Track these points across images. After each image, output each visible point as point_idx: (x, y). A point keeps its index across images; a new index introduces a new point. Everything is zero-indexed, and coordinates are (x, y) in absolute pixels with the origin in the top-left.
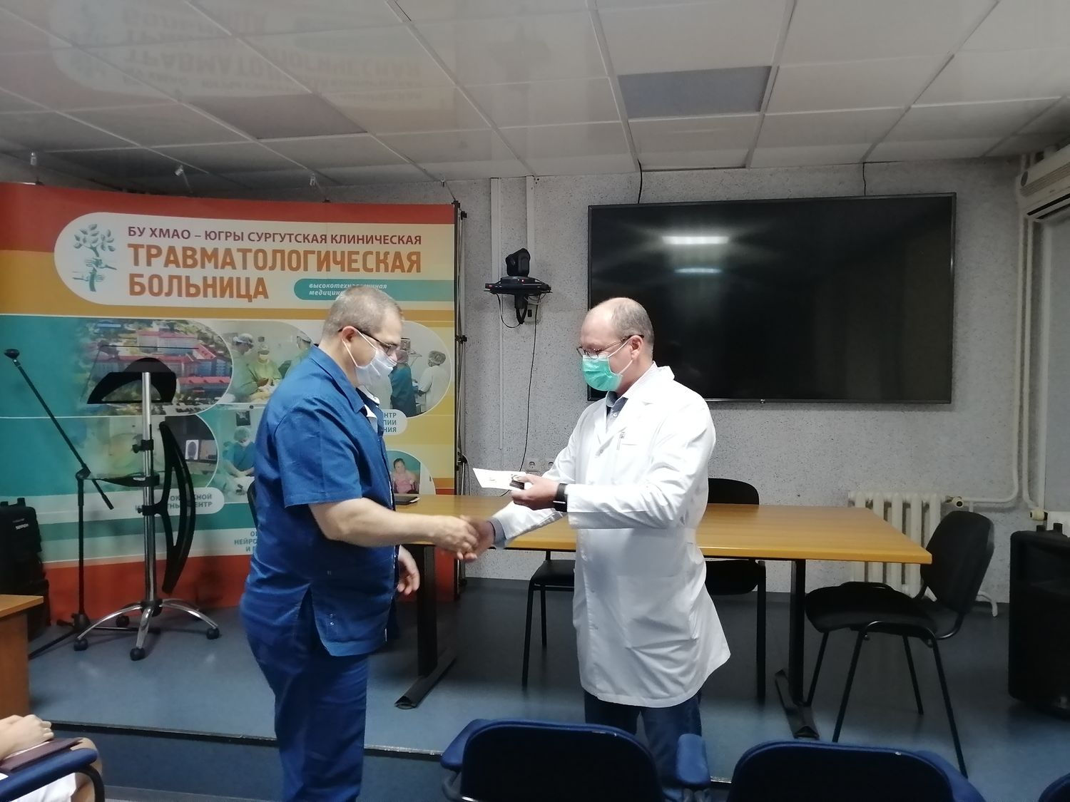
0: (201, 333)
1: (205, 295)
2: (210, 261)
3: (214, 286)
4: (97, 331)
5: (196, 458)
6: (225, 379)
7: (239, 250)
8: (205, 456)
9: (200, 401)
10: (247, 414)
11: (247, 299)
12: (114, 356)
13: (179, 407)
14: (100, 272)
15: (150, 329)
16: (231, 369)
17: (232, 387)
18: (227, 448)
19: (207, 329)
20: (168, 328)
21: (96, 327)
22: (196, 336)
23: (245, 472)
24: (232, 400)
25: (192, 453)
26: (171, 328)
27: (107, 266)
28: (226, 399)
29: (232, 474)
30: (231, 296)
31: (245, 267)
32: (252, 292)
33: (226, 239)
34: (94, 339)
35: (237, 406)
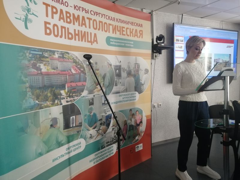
0: (74, 59)
1: (75, 40)
2: (77, 22)
3: (78, 35)
4: (31, 55)
5: (74, 126)
6: (84, 83)
7: (88, 18)
8: (78, 124)
9: (75, 96)
10: (93, 99)
11: (90, 43)
12: (39, 72)
13: (67, 100)
14: (30, 16)
15: (54, 56)
16: (86, 78)
17: (87, 87)
18: (86, 118)
19: (77, 57)
20: (61, 56)
21: (30, 54)
22: (72, 61)
23: (92, 128)
24: (87, 93)
25: (73, 124)
26: (63, 56)
27: (33, 14)
28: (85, 93)
29: (87, 130)
30: (85, 41)
31: (90, 28)
32: (92, 40)
33: (82, 12)
34: (29, 61)
35: (89, 96)
